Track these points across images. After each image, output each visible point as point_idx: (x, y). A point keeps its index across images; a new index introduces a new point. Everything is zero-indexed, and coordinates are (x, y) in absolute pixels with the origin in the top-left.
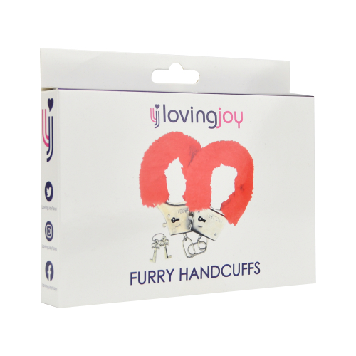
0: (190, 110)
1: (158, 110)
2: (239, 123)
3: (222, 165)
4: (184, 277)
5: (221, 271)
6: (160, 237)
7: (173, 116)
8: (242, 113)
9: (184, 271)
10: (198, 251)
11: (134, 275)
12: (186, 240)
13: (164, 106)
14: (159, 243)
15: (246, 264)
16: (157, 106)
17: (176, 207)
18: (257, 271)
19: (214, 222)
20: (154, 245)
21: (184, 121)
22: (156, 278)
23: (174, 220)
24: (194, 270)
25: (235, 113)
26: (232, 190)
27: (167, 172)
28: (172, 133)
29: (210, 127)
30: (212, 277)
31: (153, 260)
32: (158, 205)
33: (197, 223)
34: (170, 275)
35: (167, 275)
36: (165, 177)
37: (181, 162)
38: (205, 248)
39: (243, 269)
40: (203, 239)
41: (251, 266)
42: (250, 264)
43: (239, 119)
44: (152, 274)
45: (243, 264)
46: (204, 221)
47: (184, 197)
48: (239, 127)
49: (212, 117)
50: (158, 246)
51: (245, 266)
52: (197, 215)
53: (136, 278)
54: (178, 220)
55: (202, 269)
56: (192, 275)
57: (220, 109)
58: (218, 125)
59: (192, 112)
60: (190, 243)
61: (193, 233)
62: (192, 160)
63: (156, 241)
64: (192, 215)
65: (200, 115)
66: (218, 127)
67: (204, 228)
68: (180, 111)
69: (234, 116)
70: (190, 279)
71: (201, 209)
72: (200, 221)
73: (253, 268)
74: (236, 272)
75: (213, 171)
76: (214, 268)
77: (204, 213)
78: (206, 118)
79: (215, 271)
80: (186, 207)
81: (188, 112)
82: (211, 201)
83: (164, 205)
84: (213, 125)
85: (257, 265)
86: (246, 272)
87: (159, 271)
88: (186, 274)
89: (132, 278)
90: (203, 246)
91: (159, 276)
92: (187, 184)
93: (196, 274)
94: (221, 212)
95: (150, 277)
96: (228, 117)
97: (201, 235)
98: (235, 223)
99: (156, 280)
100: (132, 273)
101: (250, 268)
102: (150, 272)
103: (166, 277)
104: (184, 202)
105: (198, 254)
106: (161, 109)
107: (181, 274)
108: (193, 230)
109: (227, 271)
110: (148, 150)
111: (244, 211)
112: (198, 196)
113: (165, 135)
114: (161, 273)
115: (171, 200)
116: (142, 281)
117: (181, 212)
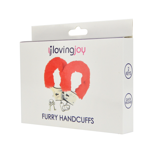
0: (63, 47)
1: (51, 48)
2: (83, 52)
3: (76, 71)
4: (61, 119)
5: (76, 119)
6: (52, 101)
7: (57, 51)
8: (85, 48)
9: (61, 117)
10: (66, 109)
11: (43, 115)
12: (61, 103)
13: (53, 46)
14: (52, 103)
15: (87, 118)
16: (51, 47)
17: (57, 89)
18: (92, 122)
19: (72, 97)
20: (50, 104)
21: (61, 52)
22: (51, 118)
23: (57, 94)
24: (65, 117)
25: (82, 48)
26: (80, 83)
27: (54, 74)
28: (56, 58)
29: (71, 55)
30: (73, 121)
31: (50, 110)
32: (51, 88)
33: (65, 97)
34: (56, 117)
35: (55, 117)
36: (53, 76)
37: (59, 70)
38: (69, 108)
39: (86, 120)
40: (68, 104)
41: (90, 119)
42: (89, 118)
43: (83, 51)
44: (50, 116)
45: (86, 118)
46: (68, 96)
47: (60, 85)
48: (83, 55)
49: (72, 50)
50: (51, 104)
51: (87, 119)
52: (65, 93)
53: (44, 116)
54: (58, 94)
55: (68, 117)
56: (65, 119)
57: (75, 46)
58: (74, 54)
59: (64, 48)
60: (63, 105)
61: (64, 101)
62: (63, 69)
63: (50, 102)
64: (63, 93)
65: (67, 49)
66: (74, 55)
67: (68, 99)
68: (59, 48)
69: (81, 49)
70: (64, 120)
71: (67, 91)
72: (67, 96)
73: (90, 120)
74: (83, 121)
75: (72, 74)
76: (73, 117)
77: (68, 93)
78: (69, 51)
79: (74, 119)
80: (61, 89)
81: (62, 48)
82: (71, 87)
83: (53, 88)
84: (72, 54)
85: (92, 119)
86: (87, 121)
87: (52, 115)
88: (62, 118)
89: (43, 116)
90: (68, 107)
91: (52, 117)
92: (61, 79)
93: (66, 119)
94: (75, 93)
95: (49, 117)
96: (79, 50)
97: (67, 102)
98: (82, 99)
99: (51, 119)
100: (43, 114)
101: (89, 120)
102: (49, 115)
103: (55, 118)
104: (60, 87)
105: (66, 110)
106: (52, 48)
107: (60, 118)
108: (64, 99)
109: (79, 120)
110: (47, 65)
111: (86, 93)
112: (66, 85)
113: (53, 59)
114: (53, 116)
115: (55, 86)
116: (46, 118)
117: (59, 91)
